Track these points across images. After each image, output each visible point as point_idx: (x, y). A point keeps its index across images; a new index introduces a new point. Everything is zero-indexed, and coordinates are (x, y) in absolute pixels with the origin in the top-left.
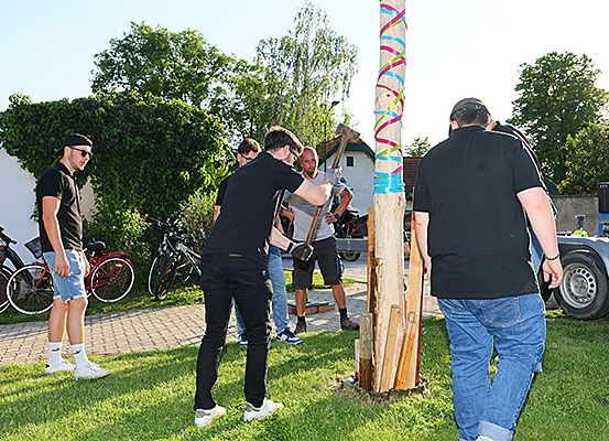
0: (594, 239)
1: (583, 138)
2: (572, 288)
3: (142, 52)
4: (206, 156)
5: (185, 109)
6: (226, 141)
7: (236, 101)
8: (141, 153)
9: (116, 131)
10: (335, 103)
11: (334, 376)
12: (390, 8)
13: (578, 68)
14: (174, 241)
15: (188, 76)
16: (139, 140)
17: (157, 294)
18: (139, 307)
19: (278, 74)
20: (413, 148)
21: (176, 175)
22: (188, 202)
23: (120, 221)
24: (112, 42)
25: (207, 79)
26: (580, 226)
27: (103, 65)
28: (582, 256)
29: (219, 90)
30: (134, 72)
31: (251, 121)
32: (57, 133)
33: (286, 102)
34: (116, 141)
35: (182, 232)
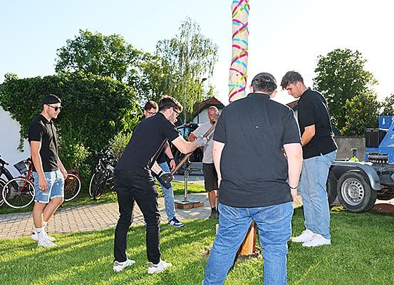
0: (363, 163)
1: (356, 101)
2: (349, 193)
3: (87, 47)
4: (125, 112)
5: (112, 83)
6: (137, 102)
7: (143, 78)
8: (85, 109)
9: (70, 96)
10: (204, 79)
11: (203, 247)
12: (239, 22)
13: (353, 59)
14: (105, 163)
15: (114, 62)
16: (84, 102)
17: (94, 196)
18: (84, 204)
19: (169, 61)
21: (106, 123)
22: (114, 139)
23: (72, 151)
24: (68, 41)
25: (126, 65)
26: (354, 155)
27: (62, 56)
28: (355, 173)
29: (133, 71)
30: (81, 60)
31: (153, 90)
32: (34, 97)
33: (174, 78)
34: (70, 102)
35: (110, 158)
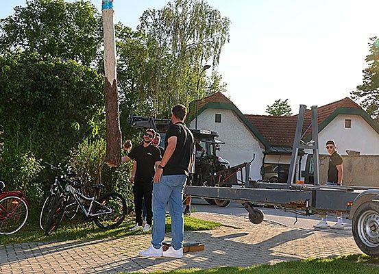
3: (42, 18)
4: (95, 110)
5: (78, 69)
7: (121, 62)
9: (19, 85)
14: (63, 183)
15: (80, 39)
16: (38, 95)
20: (274, 108)
21: (68, 125)
22: (77, 149)
23: (18, 164)
25: (97, 44)
27: (7, 29)
30: (33, 36)
31: (133, 80)
33: (164, 64)
34: (19, 94)
35: (70, 176)
